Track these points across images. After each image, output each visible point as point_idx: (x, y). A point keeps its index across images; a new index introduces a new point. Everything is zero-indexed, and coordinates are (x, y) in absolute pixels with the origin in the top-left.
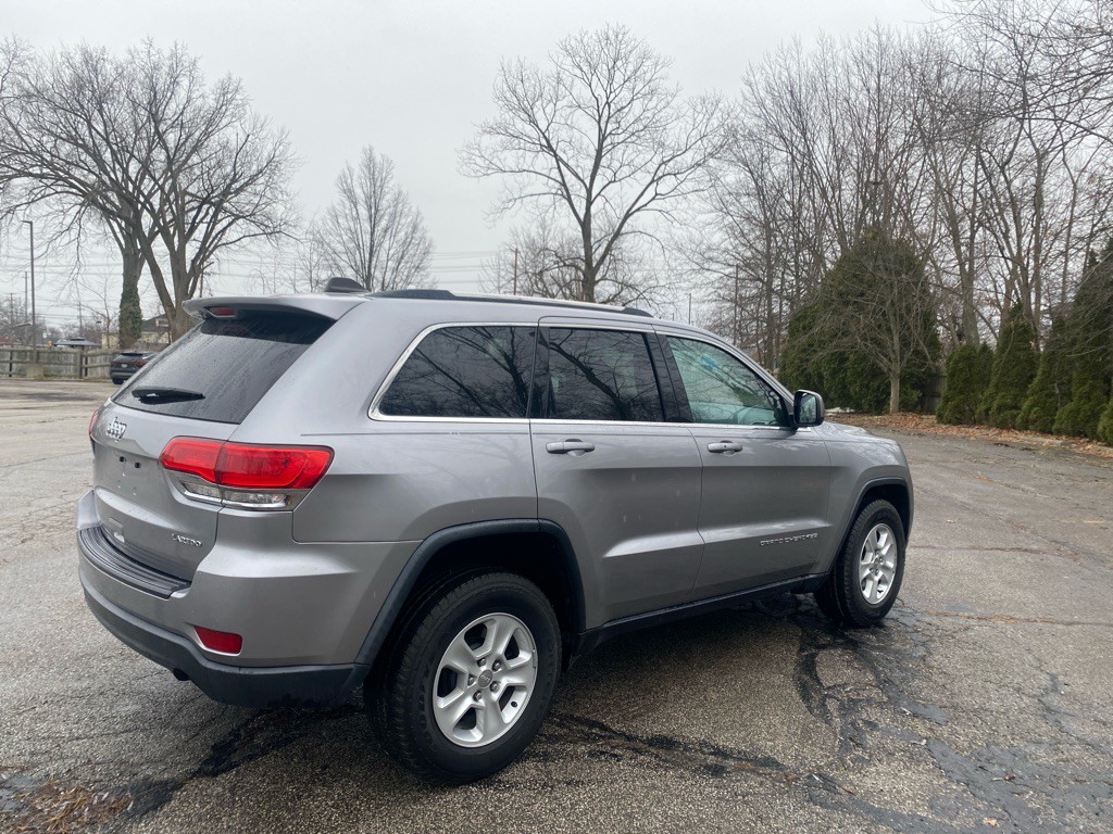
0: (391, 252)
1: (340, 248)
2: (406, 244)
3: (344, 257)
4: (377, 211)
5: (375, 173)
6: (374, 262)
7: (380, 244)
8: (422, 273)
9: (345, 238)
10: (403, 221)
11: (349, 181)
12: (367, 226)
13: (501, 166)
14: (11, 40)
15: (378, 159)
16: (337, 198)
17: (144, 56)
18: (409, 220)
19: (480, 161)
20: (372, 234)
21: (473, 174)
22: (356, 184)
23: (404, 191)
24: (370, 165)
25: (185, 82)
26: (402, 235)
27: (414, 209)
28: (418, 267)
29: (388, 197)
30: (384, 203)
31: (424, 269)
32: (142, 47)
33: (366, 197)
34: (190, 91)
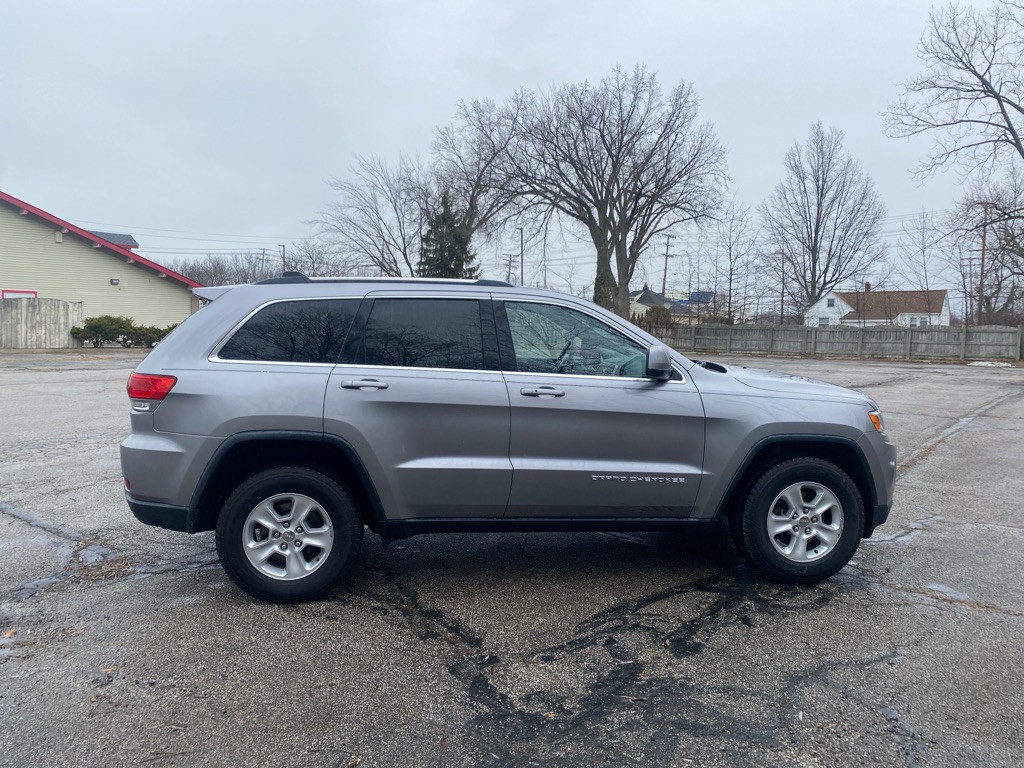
0: (839, 221)
1: (787, 222)
2: (855, 212)
3: (791, 230)
4: (824, 181)
5: (823, 147)
6: (820, 233)
7: (827, 215)
8: (872, 238)
9: (792, 212)
10: (852, 189)
11: (797, 158)
12: (814, 199)
13: (932, 121)
14: (518, 92)
15: (827, 132)
16: (784, 174)
17: (614, 82)
18: (859, 187)
19: (906, 120)
20: (819, 205)
21: (901, 134)
22: (804, 159)
23: (854, 160)
24: (819, 139)
25: (645, 96)
26: (850, 204)
27: (864, 176)
28: (867, 233)
29: (837, 167)
30: (832, 174)
31: (873, 234)
32: (613, 75)
33: (814, 171)
34: (650, 102)
